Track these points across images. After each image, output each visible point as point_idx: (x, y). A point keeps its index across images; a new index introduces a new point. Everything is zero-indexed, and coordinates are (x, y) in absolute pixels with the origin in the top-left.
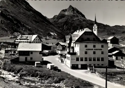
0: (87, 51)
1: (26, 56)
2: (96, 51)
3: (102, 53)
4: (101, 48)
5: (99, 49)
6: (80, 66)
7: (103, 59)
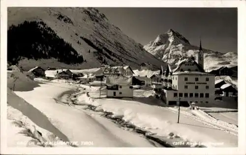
0: (187, 85)
1: (115, 91)
2: (200, 86)
3: (207, 87)
4: (205, 82)
5: (203, 83)
6: (178, 103)
7: (207, 95)
